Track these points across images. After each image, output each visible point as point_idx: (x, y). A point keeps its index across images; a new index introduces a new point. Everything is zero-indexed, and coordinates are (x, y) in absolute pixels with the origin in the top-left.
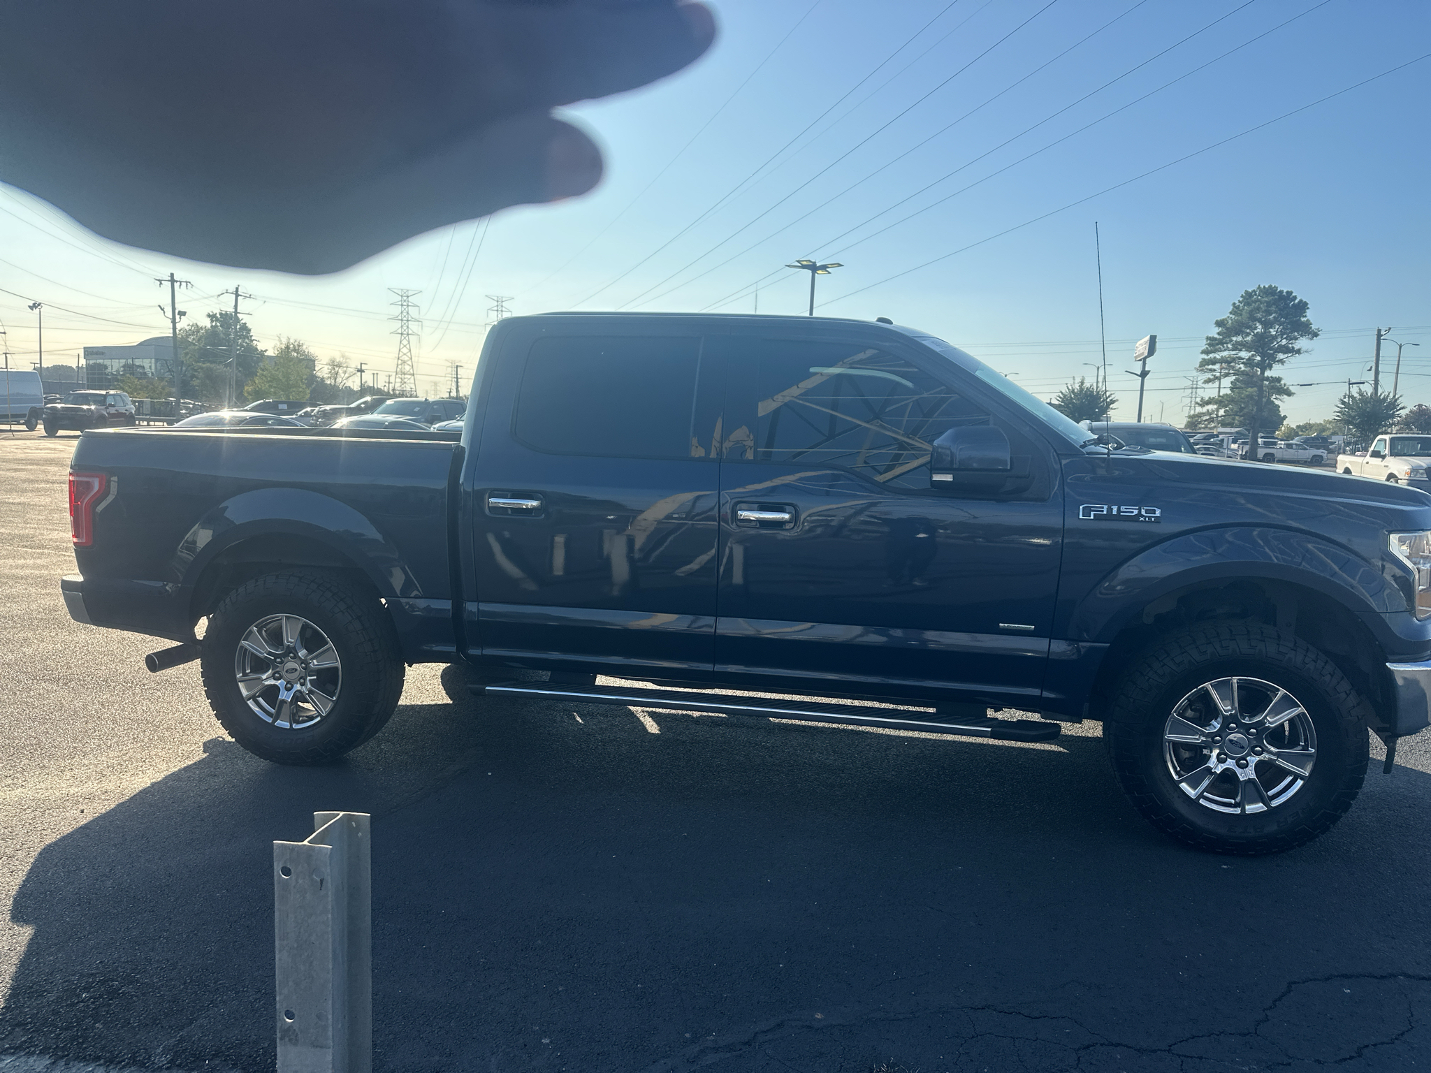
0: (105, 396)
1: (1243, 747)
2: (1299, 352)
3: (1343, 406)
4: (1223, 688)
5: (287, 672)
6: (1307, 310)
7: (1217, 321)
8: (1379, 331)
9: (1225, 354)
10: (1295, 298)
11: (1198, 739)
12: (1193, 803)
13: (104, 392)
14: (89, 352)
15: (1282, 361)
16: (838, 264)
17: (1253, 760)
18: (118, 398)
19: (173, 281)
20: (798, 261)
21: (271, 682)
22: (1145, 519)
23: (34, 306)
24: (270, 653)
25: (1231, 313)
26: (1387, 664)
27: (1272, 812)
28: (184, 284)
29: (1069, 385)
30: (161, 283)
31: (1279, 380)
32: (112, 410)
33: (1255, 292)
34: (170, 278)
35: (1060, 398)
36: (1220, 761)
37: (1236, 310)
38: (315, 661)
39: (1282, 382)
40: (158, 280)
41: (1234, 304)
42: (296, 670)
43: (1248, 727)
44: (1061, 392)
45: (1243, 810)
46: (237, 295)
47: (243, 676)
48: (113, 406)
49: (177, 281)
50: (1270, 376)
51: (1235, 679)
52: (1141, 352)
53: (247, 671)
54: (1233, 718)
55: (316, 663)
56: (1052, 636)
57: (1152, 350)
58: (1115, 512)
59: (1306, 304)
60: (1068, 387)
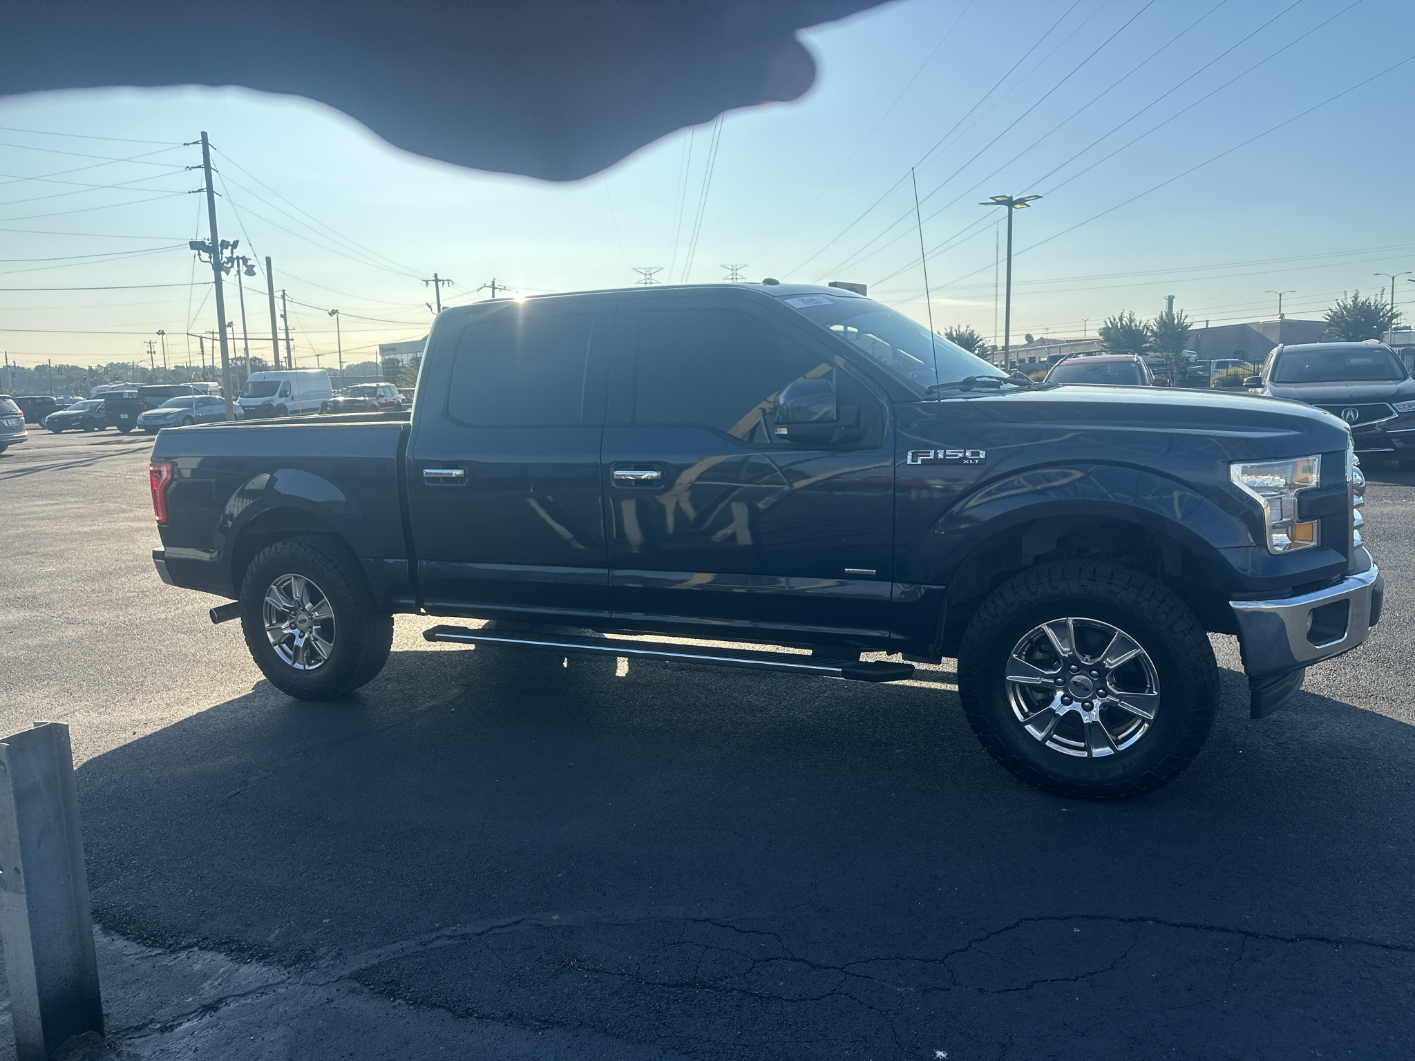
0: (375, 388)
1: (1087, 690)
4: (1060, 629)
5: (300, 622)
11: (1038, 681)
12: (1040, 745)
13: (374, 385)
14: (384, 349)
16: (1036, 196)
17: (1097, 703)
18: (387, 390)
19: (437, 280)
20: (991, 199)
21: (290, 631)
22: (969, 461)
23: (333, 313)
24: (285, 607)
26: (1231, 603)
27: (1117, 756)
28: (446, 282)
29: (1339, 301)
30: (427, 284)
32: (382, 400)
34: (434, 278)
36: (1064, 703)
38: (316, 613)
40: (425, 281)
42: (306, 620)
43: (1090, 668)
45: (1090, 753)
46: (494, 288)
47: (270, 626)
48: (382, 396)
49: (440, 281)
51: (1071, 620)
53: (274, 622)
54: (1073, 659)
55: (317, 615)
56: (894, 580)
58: (941, 456)
60: (1338, 304)
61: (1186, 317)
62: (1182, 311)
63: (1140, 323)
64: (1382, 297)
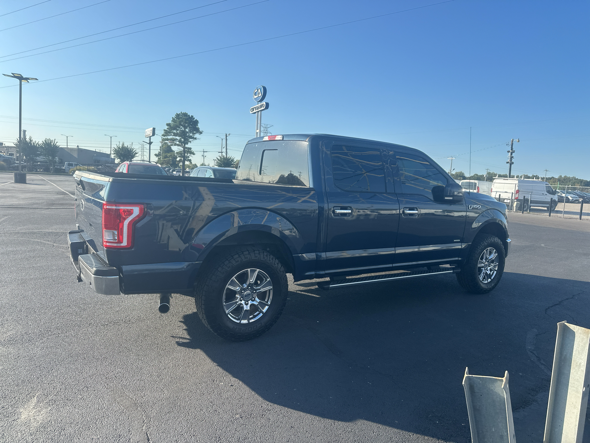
2: (196, 139)
3: (218, 160)
6: (198, 124)
7: (167, 123)
8: (226, 134)
9: (171, 137)
10: (194, 118)
15: (190, 142)
16: (36, 79)
20: (12, 74)
22: (479, 208)
25: (172, 121)
29: (117, 145)
31: (190, 149)
33: (180, 114)
35: (114, 150)
37: (173, 120)
39: (192, 149)
41: (173, 118)
44: (114, 148)
50: (187, 147)
52: (149, 134)
57: (154, 134)
59: (198, 121)
60: (117, 146)
61: (57, 143)
62: (55, 140)
63: (35, 142)
64: (132, 146)
